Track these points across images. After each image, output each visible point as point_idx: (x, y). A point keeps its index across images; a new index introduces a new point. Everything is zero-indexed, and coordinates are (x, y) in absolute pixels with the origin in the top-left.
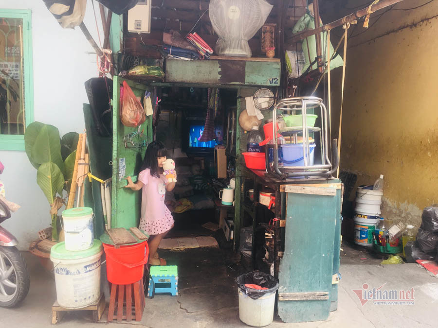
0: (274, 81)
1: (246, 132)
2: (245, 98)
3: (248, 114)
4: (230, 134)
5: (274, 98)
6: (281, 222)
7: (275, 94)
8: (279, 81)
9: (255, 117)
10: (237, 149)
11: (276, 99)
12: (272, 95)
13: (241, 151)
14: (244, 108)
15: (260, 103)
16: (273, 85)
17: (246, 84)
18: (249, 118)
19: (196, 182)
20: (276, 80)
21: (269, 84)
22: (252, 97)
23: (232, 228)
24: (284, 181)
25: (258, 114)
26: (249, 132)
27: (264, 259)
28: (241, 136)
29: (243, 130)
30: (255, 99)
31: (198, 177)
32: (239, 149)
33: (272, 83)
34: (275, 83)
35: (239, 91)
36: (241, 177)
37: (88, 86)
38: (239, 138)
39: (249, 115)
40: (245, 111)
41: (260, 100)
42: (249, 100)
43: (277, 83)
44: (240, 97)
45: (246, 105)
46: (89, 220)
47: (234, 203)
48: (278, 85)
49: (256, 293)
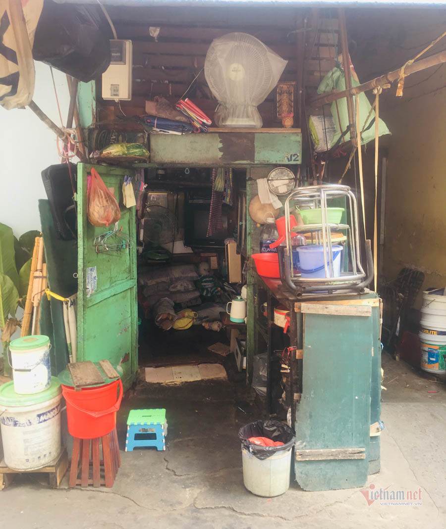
0: (293, 158)
1: (259, 225)
2: (256, 180)
3: (260, 202)
4: (241, 226)
5: (295, 179)
6: (298, 352)
7: (296, 175)
8: (300, 158)
9: (271, 205)
10: (248, 247)
11: (298, 181)
12: (292, 176)
13: (253, 249)
14: (255, 194)
15: (276, 187)
16: (292, 162)
17: (256, 162)
18: (263, 207)
19: (205, 286)
20: (296, 156)
21: (286, 162)
22: (265, 179)
23: (244, 354)
24: (299, 298)
25: (274, 201)
26: (262, 225)
27: (281, 400)
28: (252, 231)
29: (255, 223)
30: (269, 181)
31: (207, 279)
32: (251, 248)
33: (291, 160)
34: (294, 161)
35: (248, 171)
36: (254, 285)
37: (46, 176)
38: (249, 233)
39: (262, 203)
40: (256, 198)
41: (276, 183)
42: (262, 184)
43: (298, 160)
44: (250, 179)
45: (257, 190)
46: (43, 353)
47: (246, 319)
48: (299, 162)
49: (263, 451)
